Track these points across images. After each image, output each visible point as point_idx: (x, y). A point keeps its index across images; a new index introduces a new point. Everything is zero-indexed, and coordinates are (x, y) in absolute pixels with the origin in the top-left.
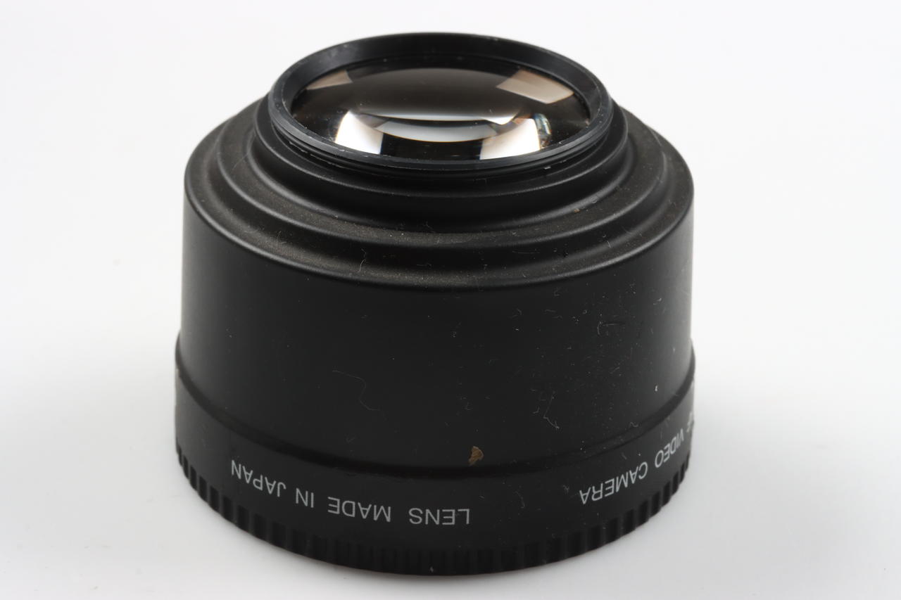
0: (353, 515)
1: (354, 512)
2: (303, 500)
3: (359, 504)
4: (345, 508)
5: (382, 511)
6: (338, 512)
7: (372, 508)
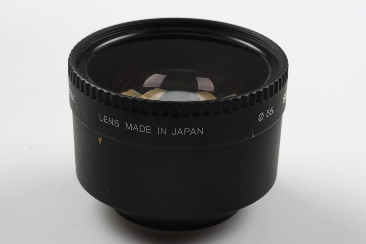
0: (140, 126)
1: (140, 127)
2: (163, 130)
3: (138, 131)
4: (144, 129)
5: (129, 127)
6: (147, 127)
7: (133, 129)
